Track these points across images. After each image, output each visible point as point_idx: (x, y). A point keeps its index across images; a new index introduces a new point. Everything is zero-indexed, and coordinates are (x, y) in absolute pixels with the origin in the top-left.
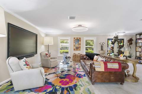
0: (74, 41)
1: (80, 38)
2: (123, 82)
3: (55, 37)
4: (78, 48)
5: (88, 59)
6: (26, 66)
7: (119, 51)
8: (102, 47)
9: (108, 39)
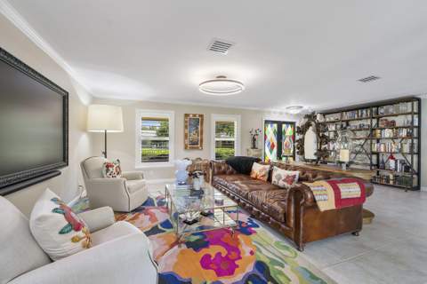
0: (186, 122)
1: (201, 116)
2: (359, 228)
4: (194, 144)
5: (231, 173)
7: (319, 150)
8: (254, 140)
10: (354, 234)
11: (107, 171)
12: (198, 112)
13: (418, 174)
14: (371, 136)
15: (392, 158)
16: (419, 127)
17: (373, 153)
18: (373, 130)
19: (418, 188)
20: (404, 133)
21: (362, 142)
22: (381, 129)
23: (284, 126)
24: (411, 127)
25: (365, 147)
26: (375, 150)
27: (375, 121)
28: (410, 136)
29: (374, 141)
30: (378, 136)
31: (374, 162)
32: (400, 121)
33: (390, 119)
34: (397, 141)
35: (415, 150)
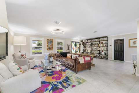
0: (47, 42)
1: (53, 40)
2: (91, 68)
3: (28, 37)
4: (50, 49)
5: (61, 57)
6: (20, 70)
7: (84, 50)
8: (68, 47)
9: (72, 42)
10: (90, 69)
11: (22, 57)
12: (51, 39)
13: (108, 55)
14: (98, 46)
15: (102, 51)
16: (108, 44)
17: (98, 50)
18: (98, 44)
19: (108, 59)
20: (104, 45)
21: (96, 47)
22: (100, 44)
23: (77, 43)
24: (106, 44)
25: (97, 49)
26: (99, 50)
27: (99, 42)
28: (106, 46)
29: (99, 47)
30: (99, 46)
31: (99, 53)
32: (104, 42)
33: (102, 42)
34: (104, 47)
35: (107, 49)
